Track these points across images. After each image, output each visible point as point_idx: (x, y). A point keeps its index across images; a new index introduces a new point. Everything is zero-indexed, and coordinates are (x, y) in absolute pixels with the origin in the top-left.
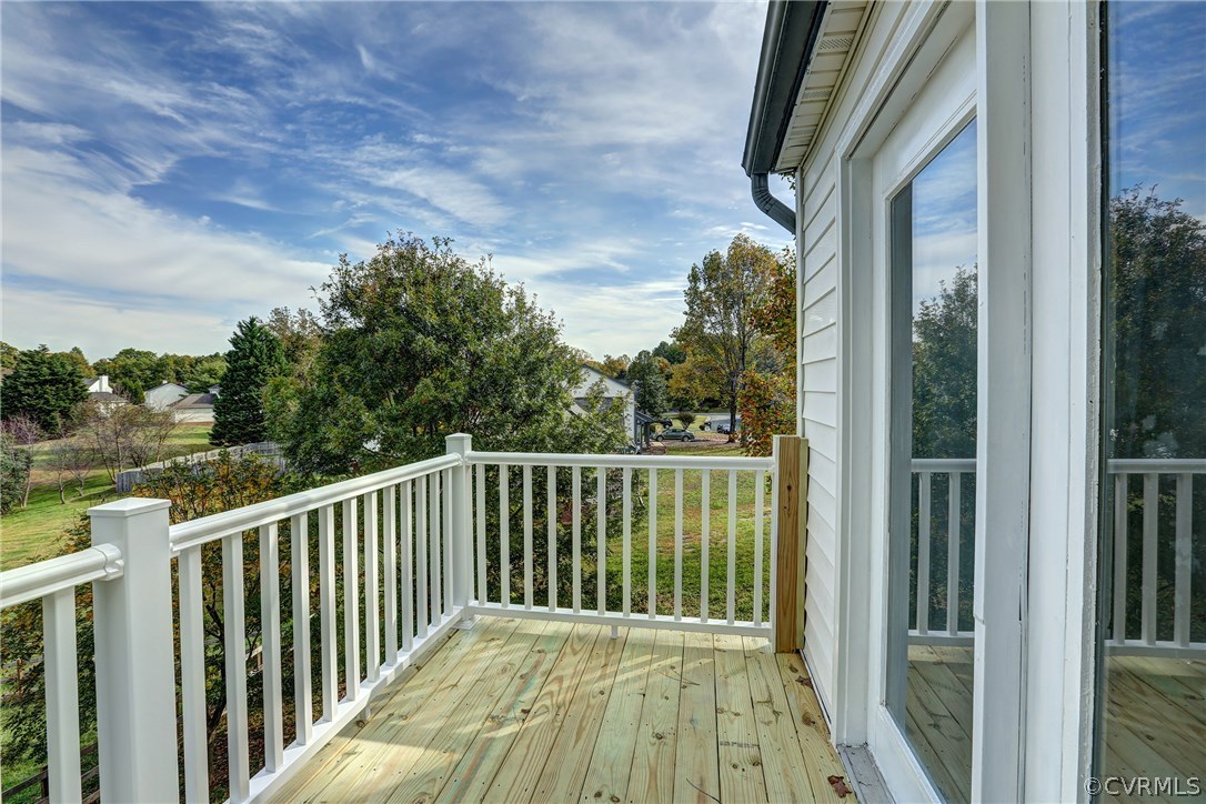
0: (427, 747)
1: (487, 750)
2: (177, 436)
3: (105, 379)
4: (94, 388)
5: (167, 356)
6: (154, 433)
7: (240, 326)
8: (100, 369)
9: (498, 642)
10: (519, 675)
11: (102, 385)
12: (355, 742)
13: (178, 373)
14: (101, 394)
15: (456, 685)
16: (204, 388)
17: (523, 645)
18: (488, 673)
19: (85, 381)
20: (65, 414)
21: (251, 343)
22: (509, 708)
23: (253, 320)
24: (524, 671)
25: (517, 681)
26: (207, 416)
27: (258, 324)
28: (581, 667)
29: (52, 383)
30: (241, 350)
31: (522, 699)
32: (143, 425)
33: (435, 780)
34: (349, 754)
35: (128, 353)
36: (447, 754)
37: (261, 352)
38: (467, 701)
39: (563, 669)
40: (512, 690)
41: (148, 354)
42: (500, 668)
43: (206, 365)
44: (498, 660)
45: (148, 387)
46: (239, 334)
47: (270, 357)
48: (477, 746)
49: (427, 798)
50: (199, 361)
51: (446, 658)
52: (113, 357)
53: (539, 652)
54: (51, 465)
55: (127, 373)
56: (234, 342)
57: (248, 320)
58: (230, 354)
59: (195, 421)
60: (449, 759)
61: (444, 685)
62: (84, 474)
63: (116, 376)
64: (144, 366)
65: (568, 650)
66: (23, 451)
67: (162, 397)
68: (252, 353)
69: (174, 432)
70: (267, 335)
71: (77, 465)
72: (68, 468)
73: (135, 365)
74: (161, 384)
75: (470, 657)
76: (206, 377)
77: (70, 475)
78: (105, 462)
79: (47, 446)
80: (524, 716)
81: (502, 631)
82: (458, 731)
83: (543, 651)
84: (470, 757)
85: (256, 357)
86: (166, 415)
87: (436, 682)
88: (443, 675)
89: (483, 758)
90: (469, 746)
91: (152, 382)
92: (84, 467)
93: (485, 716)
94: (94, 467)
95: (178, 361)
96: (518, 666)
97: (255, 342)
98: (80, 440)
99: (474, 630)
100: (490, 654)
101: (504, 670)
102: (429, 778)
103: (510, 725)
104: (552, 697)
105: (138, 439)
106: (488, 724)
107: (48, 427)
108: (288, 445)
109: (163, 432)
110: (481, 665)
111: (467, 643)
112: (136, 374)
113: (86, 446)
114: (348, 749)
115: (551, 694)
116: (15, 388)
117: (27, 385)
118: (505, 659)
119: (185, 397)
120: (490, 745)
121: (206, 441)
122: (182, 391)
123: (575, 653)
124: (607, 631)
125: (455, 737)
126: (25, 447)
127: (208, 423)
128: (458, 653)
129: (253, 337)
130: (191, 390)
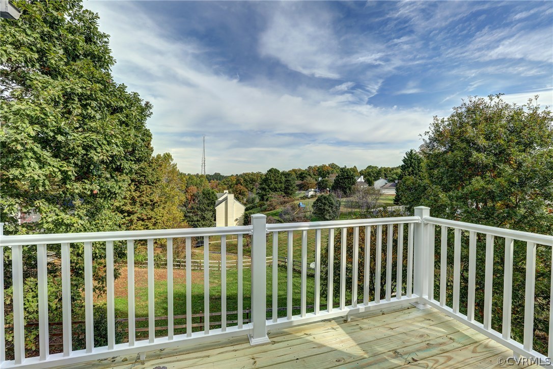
0: (358, 345)
1: (381, 362)
2: (381, 199)
3: (362, 177)
4: (359, 180)
5: (382, 167)
6: (374, 197)
7: (406, 154)
8: (361, 173)
9: (431, 322)
10: (427, 342)
11: (361, 179)
12: (338, 326)
13: (385, 174)
14: (361, 182)
15: (392, 329)
16: (393, 180)
17: (444, 331)
18: (412, 333)
19: (356, 178)
20: (350, 189)
21: (411, 161)
22: (409, 353)
23: (412, 151)
24: (431, 342)
25: (424, 344)
26: (392, 192)
27: (414, 152)
28: (471, 361)
29: (347, 178)
30: (406, 164)
31: (418, 353)
32: (371, 194)
33: (351, 357)
34: (333, 329)
35: (369, 167)
36: (364, 352)
37: (415, 165)
38: (391, 338)
39: (457, 355)
40: (417, 347)
41: (376, 167)
42: (420, 334)
43: (395, 171)
44: (422, 330)
45: (376, 180)
46: (406, 157)
47: (419, 167)
48: (378, 358)
49: (343, 361)
50: (393, 169)
51: (399, 316)
52: (365, 169)
53: (451, 339)
54: (345, 206)
55: (369, 175)
56: (404, 161)
57: (410, 151)
58: (402, 166)
59: (389, 193)
60: (362, 355)
61: (386, 326)
62: (354, 210)
63: (366, 176)
64: (374, 172)
65: (472, 347)
66: (339, 201)
67: (379, 183)
68: (411, 165)
69: (381, 197)
70: (418, 157)
71: (351, 207)
72: (349, 207)
73: (372, 171)
74: (379, 179)
75: (410, 322)
76: (394, 176)
77: (350, 210)
78: (359, 207)
79: (344, 199)
80: (411, 361)
81: (439, 318)
82: (376, 347)
83: (453, 340)
84: (372, 359)
85: (413, 167)
86: (379, 191)
87: (385, 323)
88: (390, 322)
89: (376, 364)
90: (375, 355)
91: (377, 178)
92: (354, 208)
93: (393, 349)
94: (356, 208)
95: (386, 170)
96: (430, 338)
97: (412, 160)
98: (354, 199)
99: (424, 310)
100: (421, 327)
101: (422, 336)
102: (350, 356)
103: (400, 360)
104: (435, 364)
105: (370, 199)
106: (391, 353)
107: (345, 194)
108: (408, 206)
109: (377, 197)
110: (412, 328)
111: (414, 314)
112: (372, 174)
113: (354, 201)
114: (334, 327)
115: (437, 361)
116: (338, 180)
117: (341, 179)
118: (428, 332)
119: (386, 184)
120: (384, 361)
121: (392, 202)
122: (386, 181)
123: (474, 352)
124: (510, 352)
125: (373, 348)
126: (339, 199)
127: (393, 195)
128: (406, 317)
129: (412, 158)
130: (389, 181)
